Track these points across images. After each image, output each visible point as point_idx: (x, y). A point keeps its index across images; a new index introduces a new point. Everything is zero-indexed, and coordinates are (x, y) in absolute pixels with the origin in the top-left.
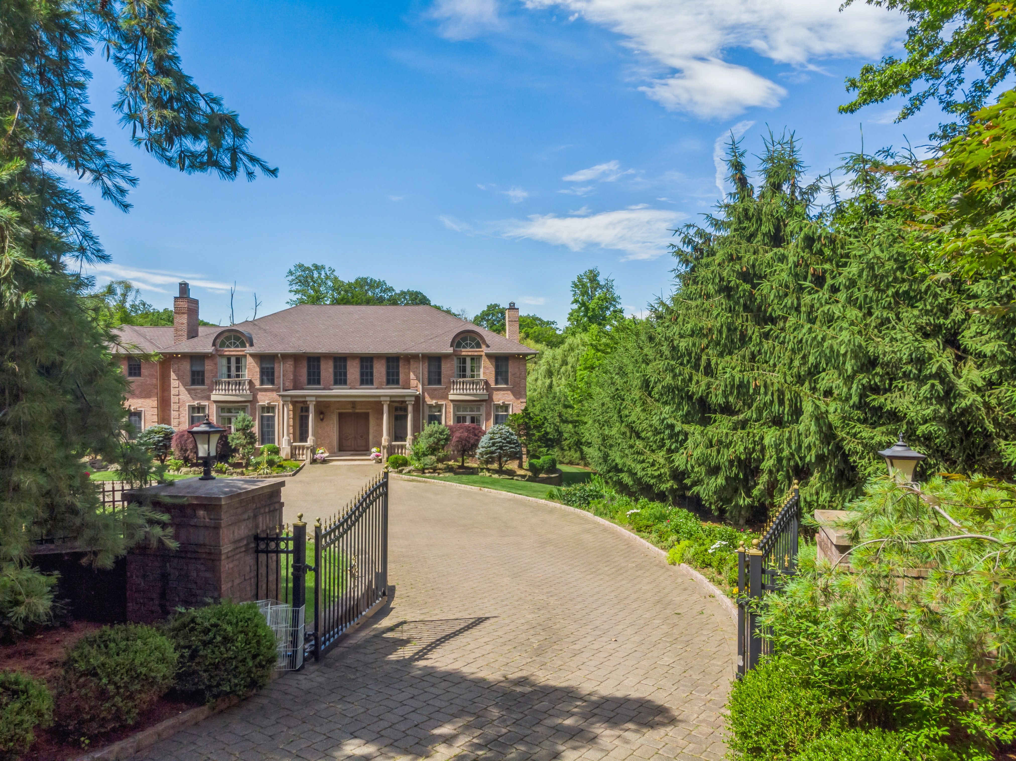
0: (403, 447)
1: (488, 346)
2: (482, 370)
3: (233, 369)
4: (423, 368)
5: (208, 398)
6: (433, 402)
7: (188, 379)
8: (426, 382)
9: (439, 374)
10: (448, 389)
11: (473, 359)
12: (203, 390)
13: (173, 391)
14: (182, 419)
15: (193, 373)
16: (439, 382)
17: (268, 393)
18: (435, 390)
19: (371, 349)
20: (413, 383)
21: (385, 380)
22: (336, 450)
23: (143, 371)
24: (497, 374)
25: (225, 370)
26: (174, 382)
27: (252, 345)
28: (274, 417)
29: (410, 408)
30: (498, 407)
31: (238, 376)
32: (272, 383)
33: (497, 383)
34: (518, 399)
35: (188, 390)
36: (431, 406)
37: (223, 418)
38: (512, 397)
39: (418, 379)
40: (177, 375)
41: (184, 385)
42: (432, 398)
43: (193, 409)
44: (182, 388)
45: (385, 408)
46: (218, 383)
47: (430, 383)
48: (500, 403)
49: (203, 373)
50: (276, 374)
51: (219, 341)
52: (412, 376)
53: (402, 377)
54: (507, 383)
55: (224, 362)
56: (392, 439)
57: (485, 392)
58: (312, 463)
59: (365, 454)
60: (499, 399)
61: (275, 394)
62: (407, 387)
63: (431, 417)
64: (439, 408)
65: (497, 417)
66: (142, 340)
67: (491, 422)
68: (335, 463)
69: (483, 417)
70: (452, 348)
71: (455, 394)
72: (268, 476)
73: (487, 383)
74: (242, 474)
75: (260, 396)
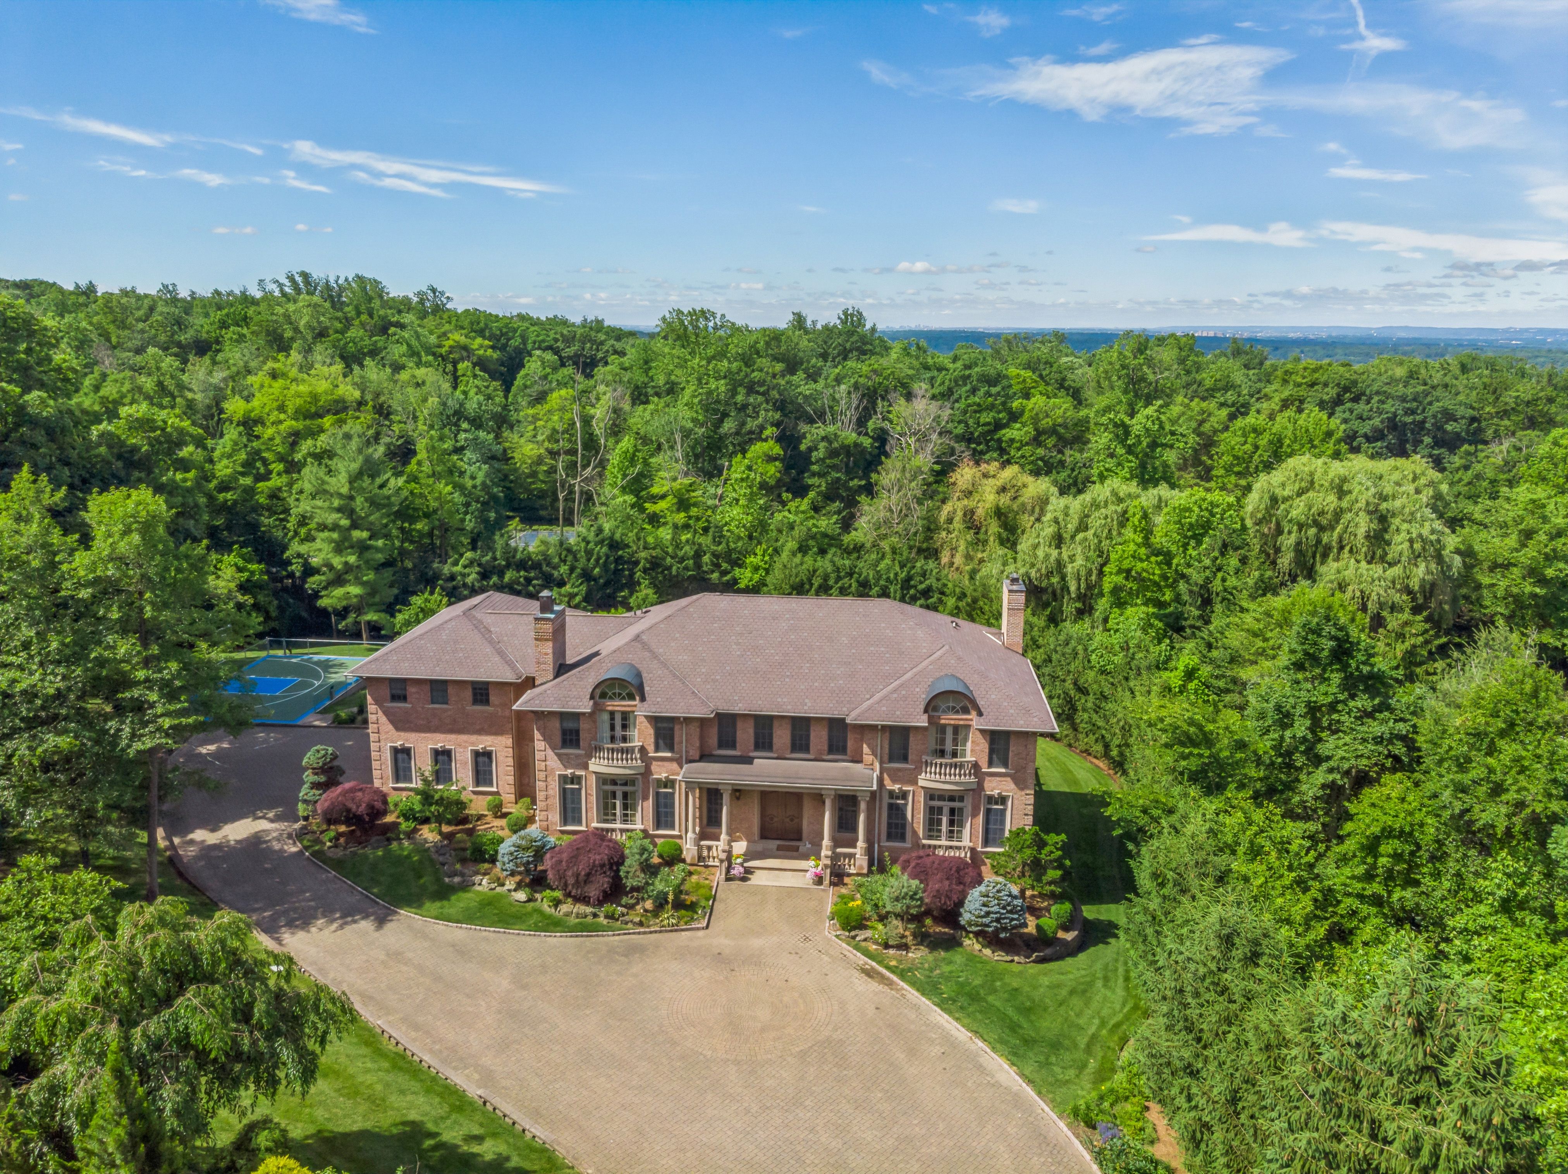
0: (852, 856)
1: (980, 714)
2: (969, 745)
3: (618, 728)
4: (883, 742)
5: (586, 767)
6: (896, 787)
7: (558, 739)
8: (886, 758)
9: (906, 747)
10: (918, 770)
11: (956, 729)
12: (578, 756)
13: (538, 755)
14: (551, 792)
15: (564, 732)
16: (905, 759)
17: (666, 764)
18: (899, 770)
19: (808, 708)
20: (868, 757)
21: (826, 747)
22: (756, 837)
23: (492, 698)
24: (991, 751)
25: (607, 726)
26: (539, 744)
27: (643, 699)
28: (673, 794)
29: (863, 806)
30: (990, 799)
31: (624, 739)
32: (671, 748)
33: (990, 764)
34: (1022, 789)
35: (559, 756)
36: (891, 794)
37: (605, 793)
38: (1012, 786)
39: (874, 754)
40: (543, 735)
41: (553, 748)
42: (894, 781)
43: (564, 779)
44: (550, 752)
45: (828, 803)
46: (598, 749)
47: (891, 759)
48: (996, 792)
49: (577, 732)
50: (676, 739)
51: (598, 691)
52: (866, 749)
53: (850, 744)
54: (1006, 765)
55: (606, 717)
56: (837, 843)
57: (973, 779)
58: (728, 879)
59: (797, 849)
60: (993, 787)
61: (675, 766)
62: (858, 760)
63: (891, 806)
64: (904, 795)
65: (988, 811)
66: (489, 649)
67: (980, 819)
68: (759, 879)
69: (968, 810)
70: (925, 717)
71: (927, 780)
72: (674, 929)
73: (976, 766)
74: (641, 924)
75: (655, 767)
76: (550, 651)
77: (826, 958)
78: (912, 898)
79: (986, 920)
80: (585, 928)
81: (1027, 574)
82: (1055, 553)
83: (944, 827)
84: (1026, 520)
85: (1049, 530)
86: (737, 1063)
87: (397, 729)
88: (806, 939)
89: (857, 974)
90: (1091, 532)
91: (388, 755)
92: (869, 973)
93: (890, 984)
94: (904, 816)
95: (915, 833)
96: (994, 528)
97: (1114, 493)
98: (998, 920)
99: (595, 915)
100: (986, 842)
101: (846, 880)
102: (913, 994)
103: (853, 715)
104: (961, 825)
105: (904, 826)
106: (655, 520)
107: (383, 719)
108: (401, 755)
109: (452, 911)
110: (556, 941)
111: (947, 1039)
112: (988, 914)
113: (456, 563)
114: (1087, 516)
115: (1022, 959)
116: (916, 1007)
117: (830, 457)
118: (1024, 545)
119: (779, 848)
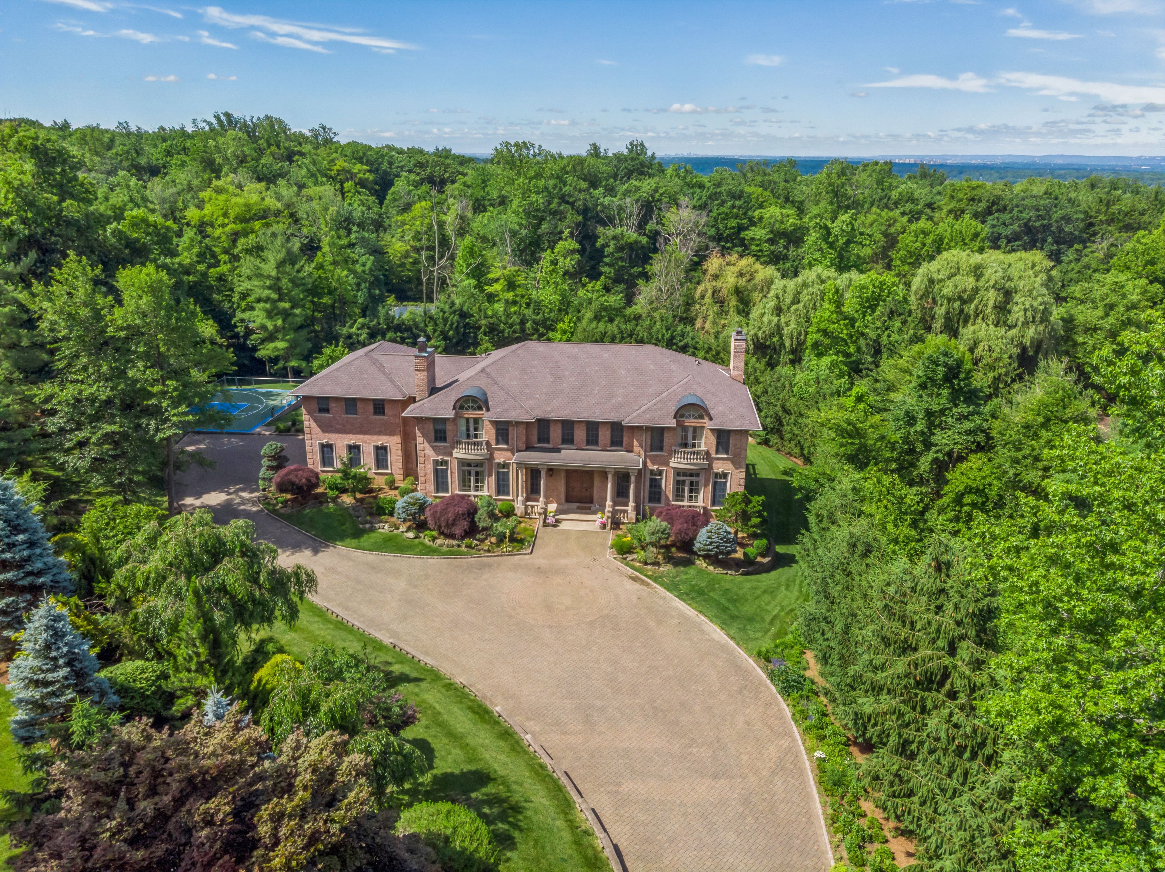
0: (625, 511)
1: (711, 419)
2: (703, 440)
3: (472, 429)
4: (646, 437)
5: (451, 455)
6: (655, 467)
7: (432, 436)
8: (648, 449)
9: (662, 441)
10: (670, 456)
11: (695, 429)
12: (445, 447)
13: (419, 447)
14: (428, 471)
15: (436, 431)
16: (661, 449)
17: (504, 453)
18: (657, 456)
19: (596, 416)
20: (637, 448)
21: (609, 442)
22: (563, 501)
23: (386, 411)
24: (718, 444)
25: (464, 428)
26: (420, 439)
27: (488, 410)
28: (508, 473)
29: (633, 479)
30: (717, 475)
31: (476, 436)
32: (507, 443)
33: (717, 452)
34: (737, 468)
35: (433, 447)
36: (652, 471)
37: (464, 471)
38: (731, 466)
39: (641, 445)
40: (422, 433)
41: (429, 442)
42: (654, 464)
43: (436, 463)
44: (427, 445)
45: (610, 477)
46: (459, 442)
47: (652, 450)
48: (720, 471)
49: (445, 432)
50: (510, 436)
51: (458, 404)
52: (635, 442)
53: (625, 439)
54: (727, 452)
55: (463, 422)
56: (615, 504)
57: (705, 462)
58: (545, 525)
59: (590, 508)
60: (719, 467)
61: (509, 454)
62: (631, 451)
63: (651, 480)
64: (660, 473)
65: (715, 483)
66: (383, 378)
67: (710, 488)
68: (564, 526)
69: (702, 482)
70: (675, 421)
71: (676, 462)
72: (510, 554)
73: (707, 453)
74: (489, 551)
75: (496, 454)
76: (425, 378)
77: (607, 571)
78: (662, 533)
79: (710, 547)
80: (452, 554)
81: (756, 335)
82: (775, 320)
83: (686, 494)
84: (756, 296)
85: (772, 304)
86: (550, 627)
87: (324, 431)
88: (595, 560)
89: (627, 579)
90: (801, 304)
91: (317, 449)
92: (634, 579)
93: (647, 585)
94: (660, 487)
95: (667, 497)
96: (733, 302)
97: (819, 277)
98: (717, 547)
99: (459, 546)
100: (714, 503)
101: (621, 526)
102: (662, 591)
103: (627, 420)
104: (697, 492)
105: (660, 493)
106: (491, 298)
107: (314, 425)
108: (327, 449)
109: (365, 544)
110: (433, 561)
111: (682, 615)
112: (711, 543)
113: (351, 327)
114: (799, 293)
115: (733, 573)
116: (664, 598)
117: (618, 252)
118: (754, 314)
119: (578, 508)
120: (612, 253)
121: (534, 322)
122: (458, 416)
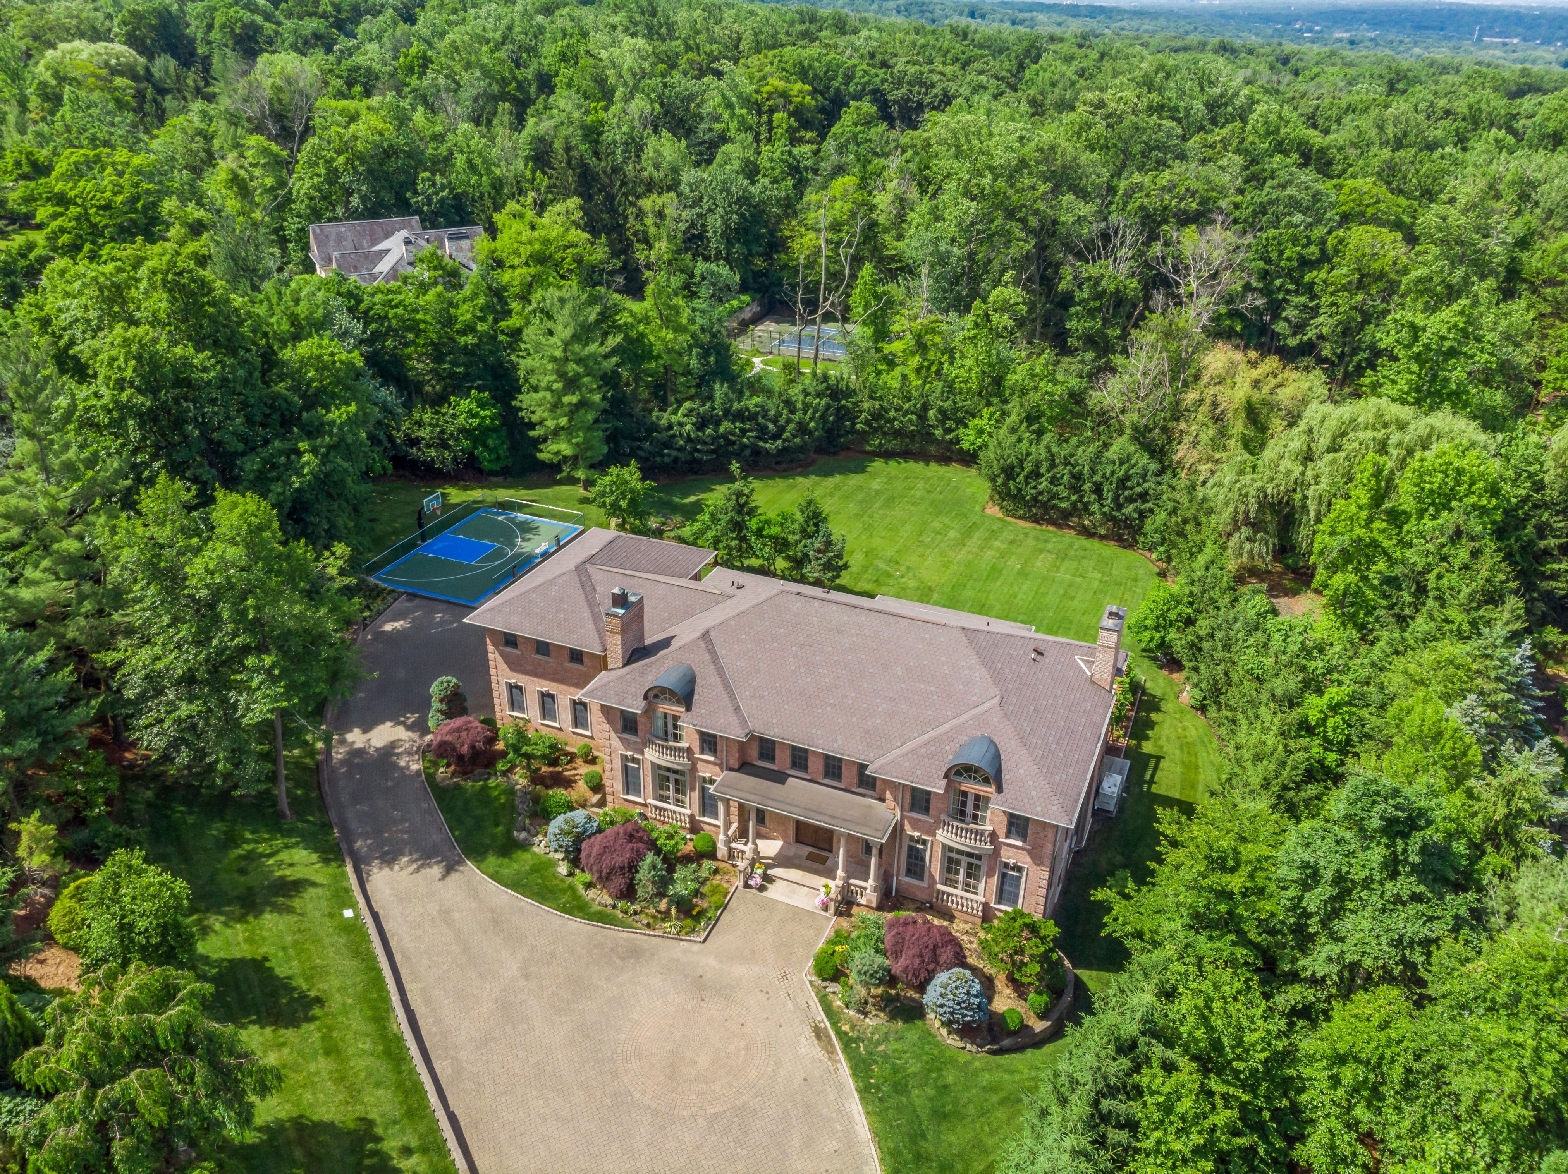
0: (863, 889)
1: (1003, 794)
2: (989, 815)
3: (670, 728)
4: (905, 799)
5: (642, 753)
6: (916, 834)
7: (619, 725)
8: (907, 807)
9: (926, 806)
10: (936, 826)
11: (977, 798)
12: (635, 743)
14: (615, 766)
15: (625, 724)
16: (925, 812)
17: (710, 766)
18: (919, 820)
20: (890, 803)
21: (855, 784)
22: (792, 840)
23: (585, 660)
24: (1011, 824)
25: (660, 725)
26: (604, 726)
27: (690, 708)
29: (875, 851)
30: (1006, 866)
31: (676, 737)
32: (714, 755)
33: (1008, 836)
34: (1038, 865)
35: (620, 738)
36: (911, 838)
37: (660, 778)
38: (1029, 859)
39: (896, 800)
40: (607, 719)
41: (616, 732)
42: (914, 829)
44: (612, 735)
45: (843, 846)
46: (652, 742)
47: (913, 808)
48: (1012, 861)
49: (634, 726)
50: (718, 750)
51: (652, 694)
52: (889, 796)
53: (879, 783)
54: (1023, 840)
55: (659, 717)
56: (849, 874)
57: (989, 846)
58: (747, 886)
59: (823, 861)
60: (1009, 856)
61: (717, 769)
62: (882, 800)
63: (911, 849)
64: (924, 842)
65: (1004, 875)
67: (995, 880)
68: (775, 892)
69: (984, 869)
70: (944, 782)
71: (943, 836)
72: (677, 937)
73: (993, 835)
74: (648, 925)
75: (700, 766)
76: (619, 642)
77: (790, 1005)
78: (874, 974)
80: (602, 918)
83: (961, 877)
84: (1277, 424)
85: (1297, 444)
86: (655, 1113)
87: (512, 669)
88: (785, 977)
89: (808, 1032)
90: (1343, 454)
91: (504, 689)
92: (818, 1033)
93: (831, 1052)
94: (923, 859)
95: (932, 876)
96: (1238, 426)
97: (1379, 414)
99: (614, 907)
100: (1000, 899)
101: (855, 910)
102: (845, 1069)
103: (879, 763)
104: (977, 878)
105: (923, 867)
107: (500, 659)
108: (515, 691)
109: (505, 871)
110: (576, 925)
111: (849, 1133)
113: (675, 412)
114: (1344, 434)
115: (974, 1048)
116: (840, 1087)
119: (811, 857)
120: (1087, 301)
121: (941, 410)
122: (649, 711)
